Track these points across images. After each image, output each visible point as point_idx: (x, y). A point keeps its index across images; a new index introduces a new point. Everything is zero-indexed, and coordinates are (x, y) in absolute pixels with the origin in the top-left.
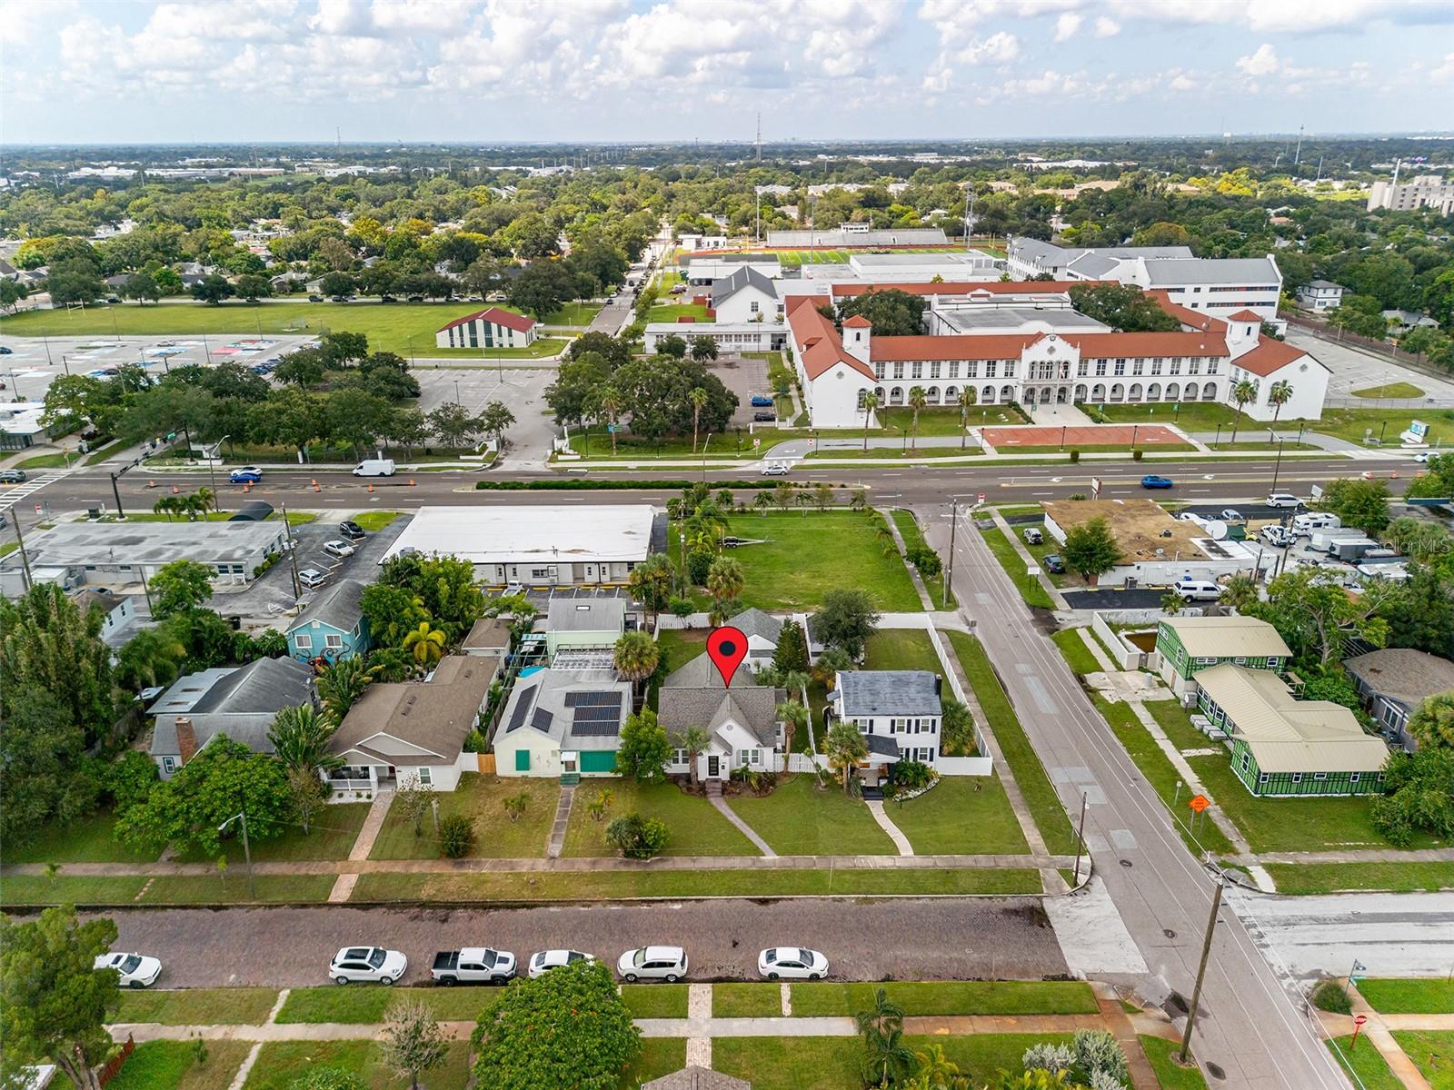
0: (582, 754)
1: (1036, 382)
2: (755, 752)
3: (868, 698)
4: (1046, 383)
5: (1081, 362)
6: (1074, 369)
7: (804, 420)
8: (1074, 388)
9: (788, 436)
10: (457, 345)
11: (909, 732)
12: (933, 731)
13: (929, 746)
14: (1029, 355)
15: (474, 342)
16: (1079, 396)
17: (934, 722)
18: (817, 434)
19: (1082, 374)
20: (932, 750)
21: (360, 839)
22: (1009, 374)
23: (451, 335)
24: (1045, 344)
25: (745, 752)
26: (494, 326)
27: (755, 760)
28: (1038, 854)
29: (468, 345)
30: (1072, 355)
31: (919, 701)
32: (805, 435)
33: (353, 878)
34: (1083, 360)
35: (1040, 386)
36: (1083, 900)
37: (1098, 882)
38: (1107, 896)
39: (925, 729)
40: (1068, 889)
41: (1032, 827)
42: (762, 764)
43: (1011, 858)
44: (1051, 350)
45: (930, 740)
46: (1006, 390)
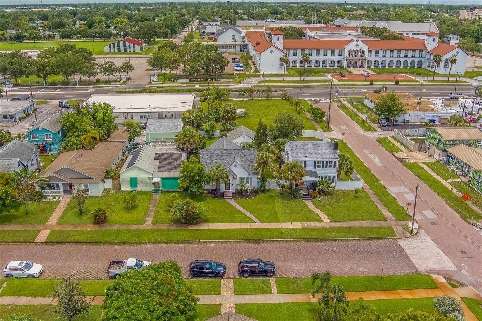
0: (163, 179)
1: (351, 58)
2: (248, 179)
3: (303, 152)
4: (355, 58)
5: (369, 51)
6: (366, 54)
7: (257, 71)
8: (367, 61)
9: (250, 76)
10: (112, 51)
11: (323, 167)
12: (334, 167)
13: (332, 175)
14: (348, 48)
15: (119, 50)
16: (369, 65)
17: (335, 162)
18: (264, 75)
19: (370, 56)
20: (334, 177)
21: (53, 216)
22: (340, 56)
23: (110, 47)
24: (355, 43)
25: (243, 179)
26: (127, 44)
27: (248, 182)
28: (390, 220)
29: (116, 51)
30: (366, 48)
31: (327, 153)
32: (258, 76)
33: (48, 232)
34: (370, 51)
35: (353, 60)
36: (417, 240)
37: (422, 232)
38: (428, 238)
39: (330, 166)
40: (409, 235)
41: (385, 210)
42: (251, 185)
43: (378, 222)
44: (357, 45)
45: (332, 172)
46: (339, 62)
